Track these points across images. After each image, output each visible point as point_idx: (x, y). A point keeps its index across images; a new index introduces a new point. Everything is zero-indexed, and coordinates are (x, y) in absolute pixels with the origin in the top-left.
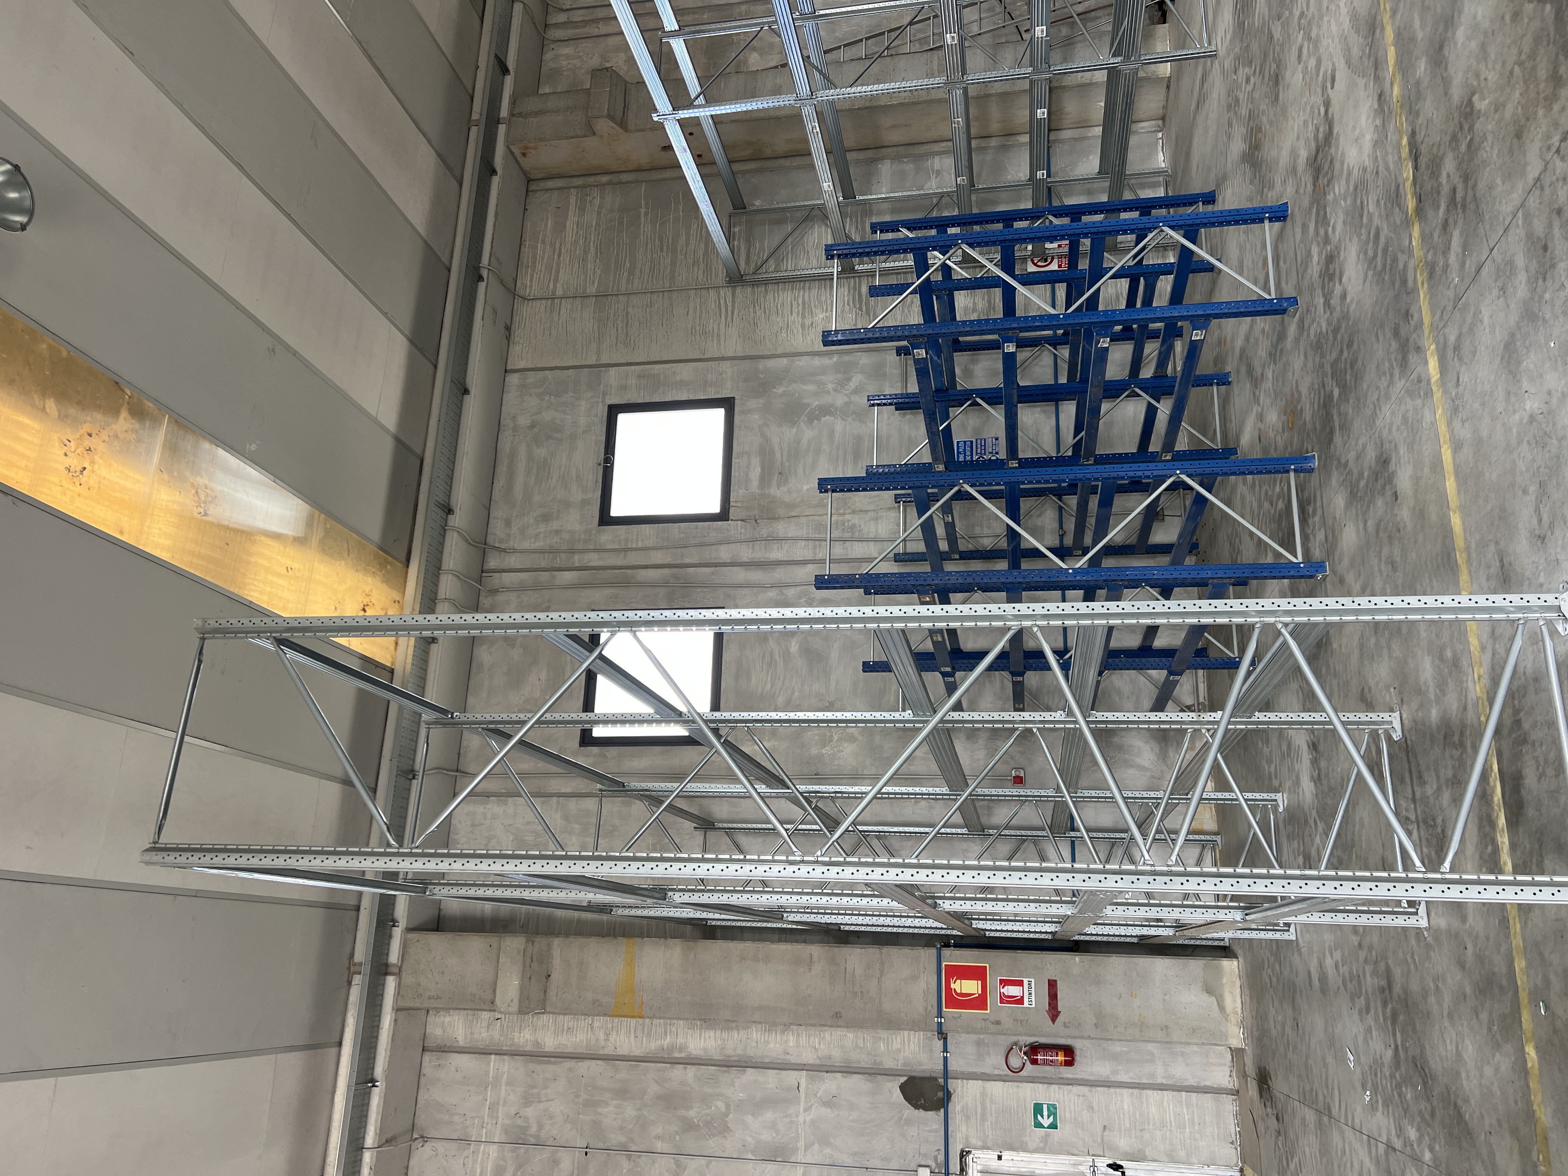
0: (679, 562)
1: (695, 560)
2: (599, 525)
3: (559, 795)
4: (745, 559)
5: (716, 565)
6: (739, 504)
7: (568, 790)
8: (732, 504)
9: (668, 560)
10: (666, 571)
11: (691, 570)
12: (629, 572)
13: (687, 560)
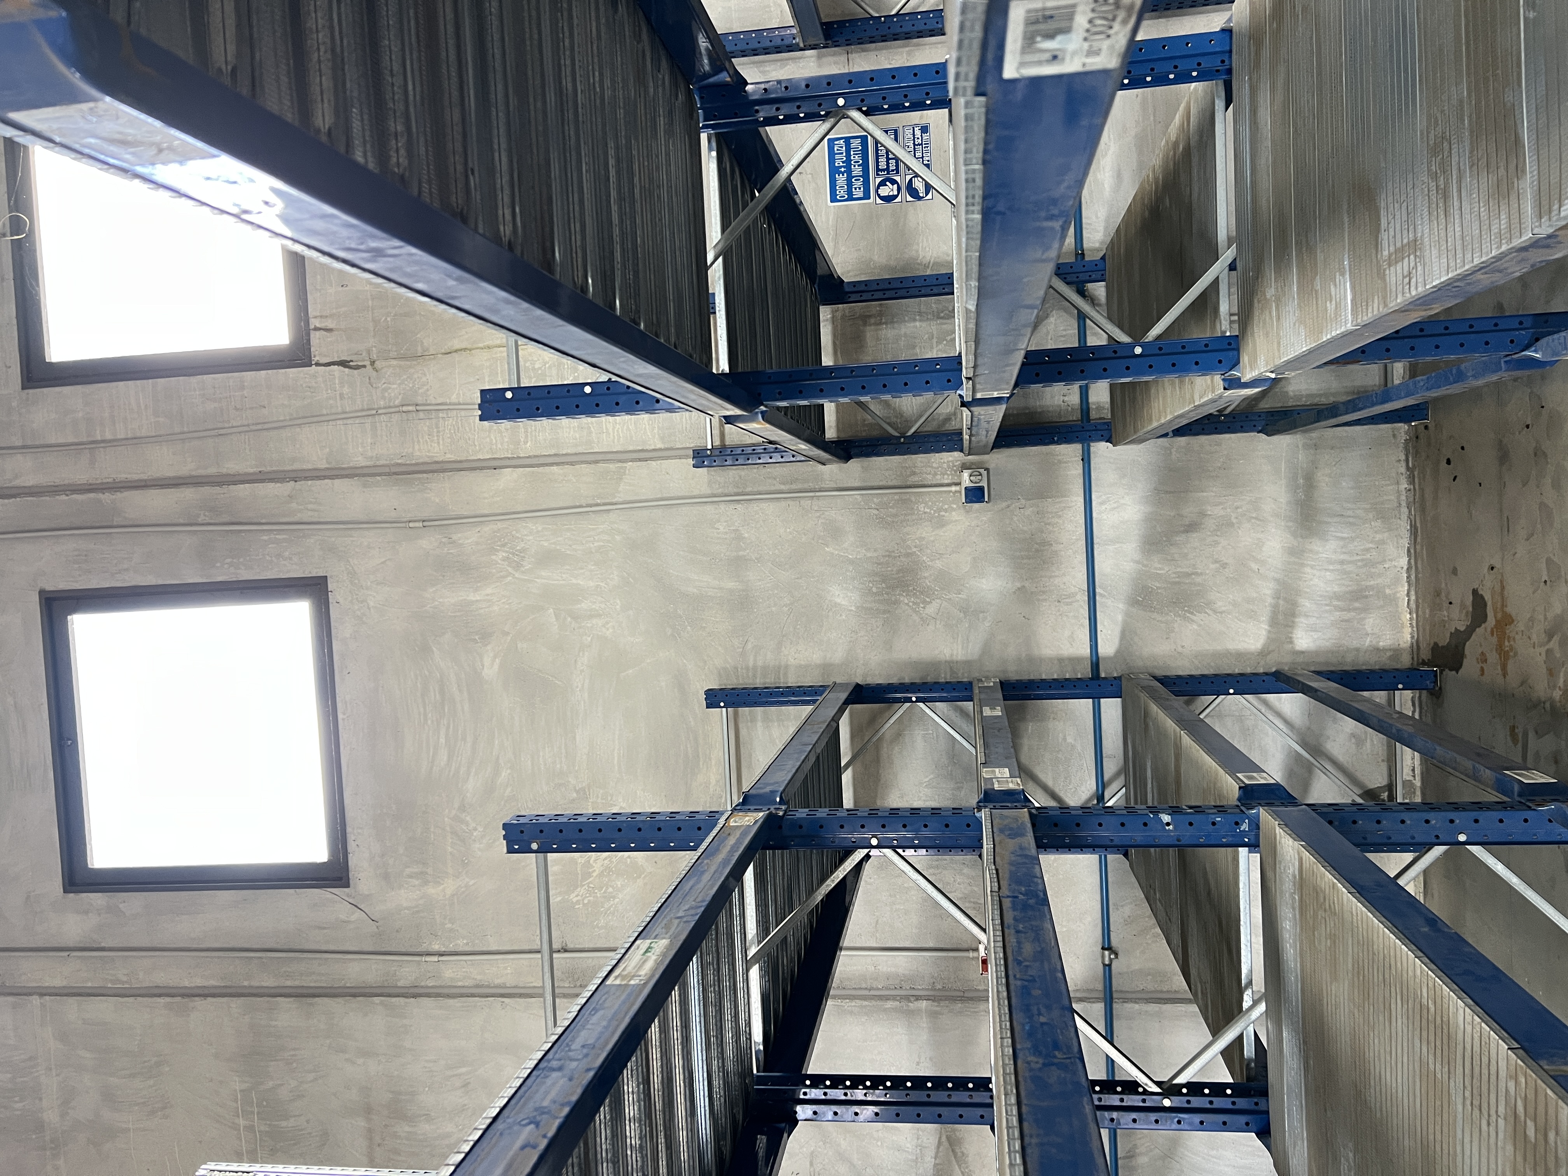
0: (212, 471)
1: (247, 466)
2: (24, 388)
3: (43, 993)
4: (360, 461)
5: (296, 476)
6: (329, 324)
7: (58, 982)
8: (314, 323)
9: (188, 468)
10: (188, 494)
11: (243, 490)
12: (106, 497)
13: (232, 467)
